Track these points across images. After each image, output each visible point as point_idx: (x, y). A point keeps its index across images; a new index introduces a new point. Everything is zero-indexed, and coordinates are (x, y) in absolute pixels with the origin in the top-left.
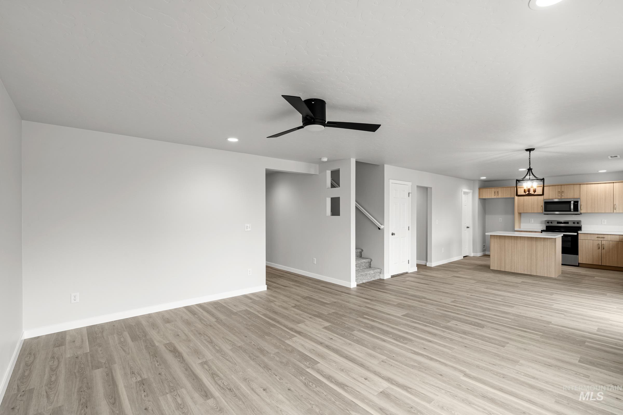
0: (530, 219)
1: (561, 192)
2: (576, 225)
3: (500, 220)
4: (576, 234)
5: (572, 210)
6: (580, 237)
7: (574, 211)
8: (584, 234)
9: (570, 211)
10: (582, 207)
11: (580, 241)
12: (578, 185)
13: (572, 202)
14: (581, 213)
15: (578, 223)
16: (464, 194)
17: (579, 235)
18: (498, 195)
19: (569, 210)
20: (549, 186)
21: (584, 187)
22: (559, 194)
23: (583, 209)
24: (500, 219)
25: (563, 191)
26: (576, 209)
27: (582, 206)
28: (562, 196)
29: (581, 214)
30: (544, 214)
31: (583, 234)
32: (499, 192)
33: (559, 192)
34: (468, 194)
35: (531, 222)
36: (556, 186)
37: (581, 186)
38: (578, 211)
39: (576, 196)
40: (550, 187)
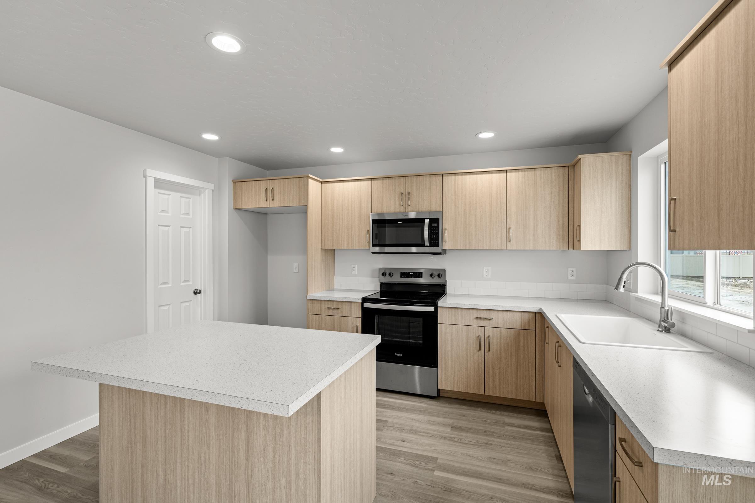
0: (352, 266)
1: (405, 196)
2: (436, 281)
3: (294, 267)
4: (432, 309)
5: (427, 243)
6: (442, 317)
7: (431, 245)
8: (450, 309)
9: (423, 245)
10: (446, 235)
11: (442, 330)
12: (439, 178)
13: (427, 221)
14: (446, 250)
15: (439, 276)
16: (156, 187)
17: (440, 311)
18: (273, 200)
19: (419, 242)
20: (383, 178)
21: (450, 181)
22: (402, 202)
23: (447, 241)
24: (295, 264)
25: (409, 193)
26: (435, 240)
27: (446, 232)
28: (408, 205)
29: (444, 252)
30: (373, 253)
31: (448, 309)
32: (275, 191)
33: (402, 193)
34: (200, 195)
35: (353, 273)
36: (397, 179)
37: (445, 177)
38: (437, 245)
39: (435, 207)
40: (385, 181)
